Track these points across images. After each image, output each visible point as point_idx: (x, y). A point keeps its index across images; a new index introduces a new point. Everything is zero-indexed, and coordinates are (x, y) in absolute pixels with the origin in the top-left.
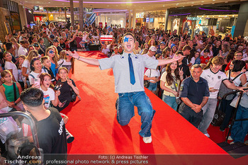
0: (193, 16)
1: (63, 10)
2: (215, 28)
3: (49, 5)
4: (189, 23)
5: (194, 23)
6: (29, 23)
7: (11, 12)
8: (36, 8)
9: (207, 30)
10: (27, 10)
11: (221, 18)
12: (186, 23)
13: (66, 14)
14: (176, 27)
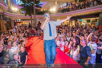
0: (80, 19)
1: (28, 20)
2: (90, 23)
3: (23, 18)
4: (79, 22)
5: (81, 22)
6: (15, 26)
7: (8, 22)
8: (18, 20)
9: (87, 24)
10: (14, 21)
11: (91, 19)
12: (78, 22)
13: (29, 21)
14: (74, 24)
